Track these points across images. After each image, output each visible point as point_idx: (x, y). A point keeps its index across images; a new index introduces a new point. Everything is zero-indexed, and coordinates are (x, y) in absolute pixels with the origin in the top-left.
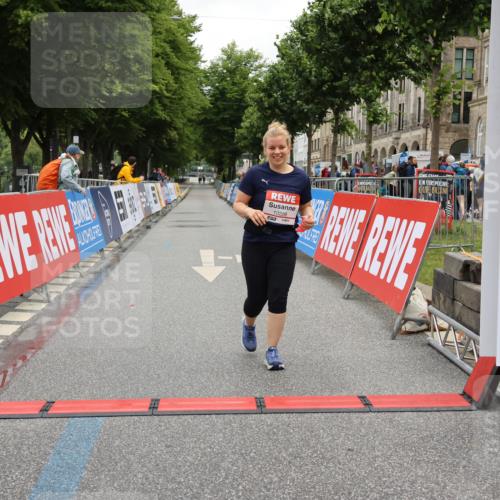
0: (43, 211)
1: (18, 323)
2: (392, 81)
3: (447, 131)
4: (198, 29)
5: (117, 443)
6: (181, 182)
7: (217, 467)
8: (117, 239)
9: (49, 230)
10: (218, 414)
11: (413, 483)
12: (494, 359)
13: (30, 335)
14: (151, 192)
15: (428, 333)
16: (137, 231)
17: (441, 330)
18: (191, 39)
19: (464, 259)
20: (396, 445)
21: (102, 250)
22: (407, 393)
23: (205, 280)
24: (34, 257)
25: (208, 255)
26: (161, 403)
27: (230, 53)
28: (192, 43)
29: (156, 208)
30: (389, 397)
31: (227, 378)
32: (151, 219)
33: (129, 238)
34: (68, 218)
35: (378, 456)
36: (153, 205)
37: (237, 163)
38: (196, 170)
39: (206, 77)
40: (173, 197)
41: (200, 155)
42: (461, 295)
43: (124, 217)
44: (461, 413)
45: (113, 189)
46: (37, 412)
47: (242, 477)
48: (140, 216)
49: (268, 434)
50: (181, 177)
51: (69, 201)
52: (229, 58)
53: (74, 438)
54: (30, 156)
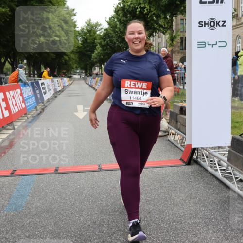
0: (11, 92)
1: (2, 138)
2: (154, 34)
3: (178, 53)
4: (75, 15)
5: (42, 185)
6: (70, 77)
7: (82, 193)
8: (43, 102)
9: (13, 100)
10: (82, 172)
11: (159, 195)
12: (191, 145)
13: (6, 143)
14: (57, 82)
15: (168, 136)
16: (51, 99)
17: (173, 134)
18: (72, 18)
19: (180, 106)
20: (153, 180)
21: (36, 107)
22: (159, 160)
23: (79, 118)
24: (7, 111)
25: (80, 108)
26: (60, 169)
27: (89, 24)
28: (73, 20)
29: (59, 89)
30: (152, 162)
31: (87, 157)
32: (57, 94)
33: (48, 102)
34: (22, 94)
35: (146, 186)
36: (58, 87)
37: (93, 69)
38: (76, 72)
39: (79, 33)
40: (66, 84)
41: (78, 66)
42: (180, 120)
43: (45, 93)
44: (179, 167)
45: (40, 82)
46: (9, 174)
47: (92, 196)
48: (52, 92)
49: (102, 179)
50: (69, 76)
51: (22, 88)
52: (88, 25)
53: (24, 184)
54: (7, 69)
